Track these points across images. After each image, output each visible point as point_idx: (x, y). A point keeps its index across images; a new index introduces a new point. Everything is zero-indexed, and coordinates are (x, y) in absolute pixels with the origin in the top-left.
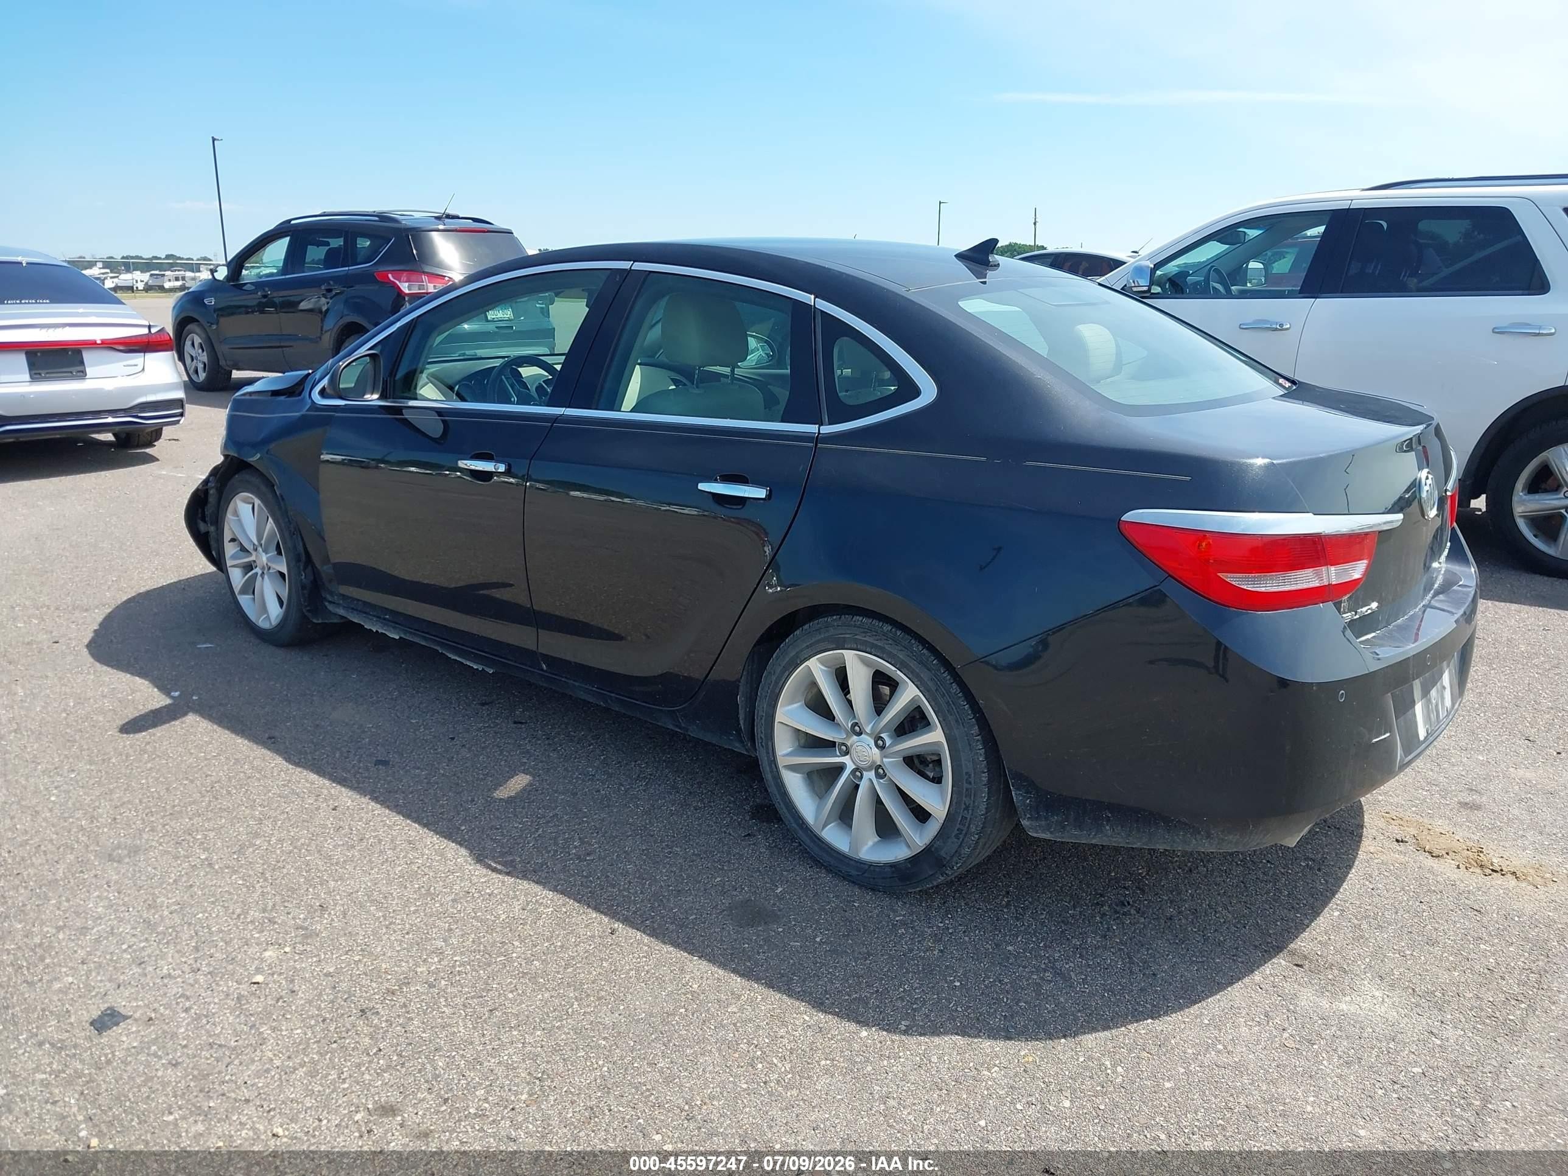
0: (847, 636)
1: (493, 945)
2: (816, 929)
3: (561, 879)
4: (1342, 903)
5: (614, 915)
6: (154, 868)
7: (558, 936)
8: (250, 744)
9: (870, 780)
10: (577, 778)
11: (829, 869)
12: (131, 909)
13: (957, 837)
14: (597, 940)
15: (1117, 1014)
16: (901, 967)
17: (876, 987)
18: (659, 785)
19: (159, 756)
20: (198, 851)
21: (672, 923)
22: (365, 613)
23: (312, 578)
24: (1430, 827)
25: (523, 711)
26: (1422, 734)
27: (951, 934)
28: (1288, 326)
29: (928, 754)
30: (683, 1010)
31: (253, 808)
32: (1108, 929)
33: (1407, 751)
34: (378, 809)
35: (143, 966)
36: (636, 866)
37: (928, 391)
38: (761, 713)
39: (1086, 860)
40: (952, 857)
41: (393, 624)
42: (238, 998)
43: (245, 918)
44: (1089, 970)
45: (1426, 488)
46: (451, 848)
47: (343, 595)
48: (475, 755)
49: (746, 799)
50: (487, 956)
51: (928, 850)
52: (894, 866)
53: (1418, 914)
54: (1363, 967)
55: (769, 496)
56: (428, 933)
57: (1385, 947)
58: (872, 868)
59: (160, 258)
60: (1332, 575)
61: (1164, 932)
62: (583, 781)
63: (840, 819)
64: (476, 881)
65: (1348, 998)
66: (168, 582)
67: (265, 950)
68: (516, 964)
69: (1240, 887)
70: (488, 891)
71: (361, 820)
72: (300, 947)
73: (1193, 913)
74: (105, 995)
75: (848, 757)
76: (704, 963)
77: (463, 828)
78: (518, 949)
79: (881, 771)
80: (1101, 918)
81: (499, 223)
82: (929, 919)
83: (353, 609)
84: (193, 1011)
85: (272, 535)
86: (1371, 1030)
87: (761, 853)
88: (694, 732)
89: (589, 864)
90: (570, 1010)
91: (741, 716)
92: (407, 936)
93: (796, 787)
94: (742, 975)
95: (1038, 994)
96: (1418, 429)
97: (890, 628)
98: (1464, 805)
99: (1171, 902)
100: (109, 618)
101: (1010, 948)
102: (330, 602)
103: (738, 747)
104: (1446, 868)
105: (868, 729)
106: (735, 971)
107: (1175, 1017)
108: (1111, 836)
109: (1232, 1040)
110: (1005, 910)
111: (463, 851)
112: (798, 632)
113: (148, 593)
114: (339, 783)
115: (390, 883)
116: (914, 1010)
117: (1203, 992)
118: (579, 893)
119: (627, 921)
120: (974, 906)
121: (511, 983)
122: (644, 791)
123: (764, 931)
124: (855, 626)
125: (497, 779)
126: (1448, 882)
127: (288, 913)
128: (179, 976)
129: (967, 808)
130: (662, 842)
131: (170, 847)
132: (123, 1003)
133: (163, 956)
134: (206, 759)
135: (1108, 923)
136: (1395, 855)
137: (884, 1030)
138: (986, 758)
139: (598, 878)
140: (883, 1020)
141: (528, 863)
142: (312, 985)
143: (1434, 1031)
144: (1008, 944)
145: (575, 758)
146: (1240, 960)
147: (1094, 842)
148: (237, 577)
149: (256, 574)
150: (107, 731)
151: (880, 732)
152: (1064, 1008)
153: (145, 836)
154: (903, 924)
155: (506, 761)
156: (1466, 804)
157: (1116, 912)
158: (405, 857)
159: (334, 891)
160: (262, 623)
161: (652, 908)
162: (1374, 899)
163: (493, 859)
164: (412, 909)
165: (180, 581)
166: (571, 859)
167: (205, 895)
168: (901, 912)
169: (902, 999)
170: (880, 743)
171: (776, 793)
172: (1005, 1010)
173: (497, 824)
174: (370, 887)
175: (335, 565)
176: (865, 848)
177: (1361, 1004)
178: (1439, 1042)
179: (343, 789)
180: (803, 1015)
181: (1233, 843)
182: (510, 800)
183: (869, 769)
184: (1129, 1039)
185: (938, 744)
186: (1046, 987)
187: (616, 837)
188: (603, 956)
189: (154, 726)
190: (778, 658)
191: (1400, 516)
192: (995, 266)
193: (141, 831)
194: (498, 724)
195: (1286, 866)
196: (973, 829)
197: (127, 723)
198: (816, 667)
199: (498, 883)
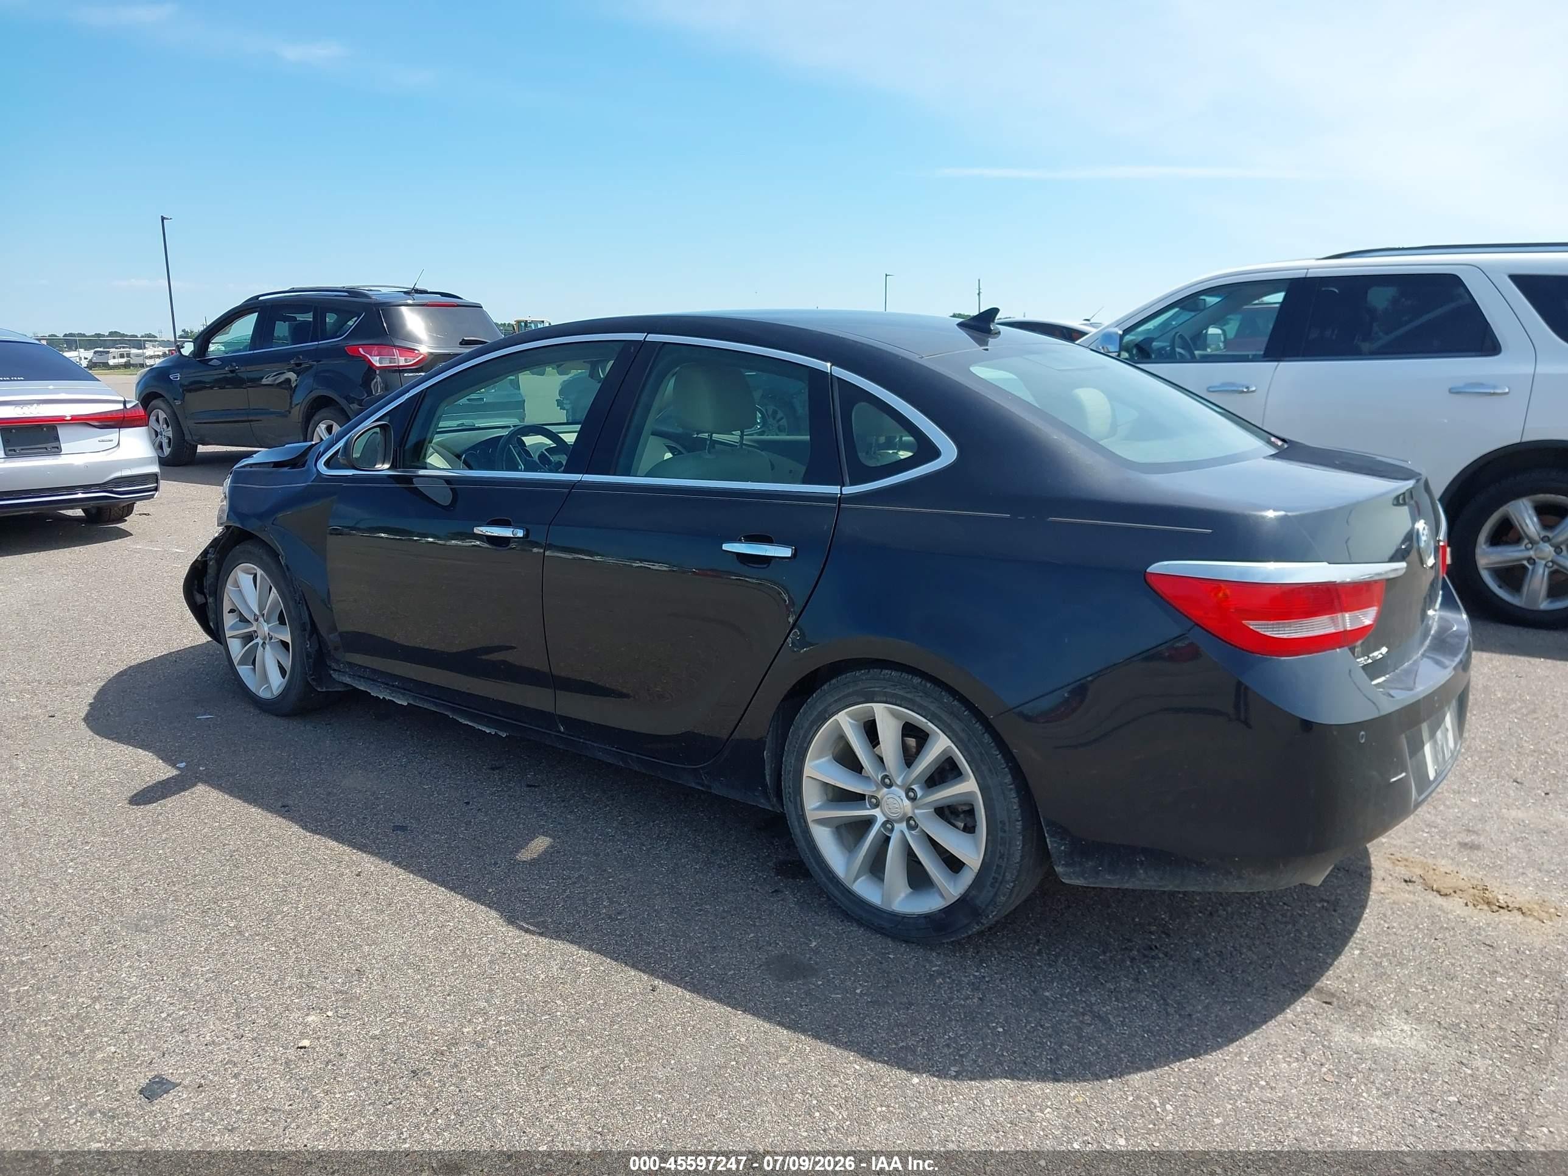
0: (876, 689)
1: (536, 1004)
2: (854, 981)
3: (595, 939)
4: (1361, 942)
5: (653, 973)
6: (184, 937)
7: (600, 993)
8: (265, 813)
9: (902, 832)
10: (597, 839)
11: (860, 923)
12: (165, 978)
13: (992, 886)
14: (639, 997)
15: (1159, 1054)
16: (943, 1016)
17: (922, 1035)
18: (681, 844)
19: (173, 827)
20: (225, 919)
21: (711, 979)
22: (373, 680)
23: (318, 646)
24: (1434, 867)
25: (535, 775)
26: (1432, 775)
27: (987, 982)
28: (1254, 389)
29: (961, 805)
30: (733, 1063)
31: (275, 875)
32: (1139, 972)
33: (1420, 792)
34: (402, 874)
35: (185, 1033)
36: (668, 924)
37: (949, 452)
38: (788, 768)
39: (1109, 907)
40: (987, 906)
41: (403, 691)
42: (286, 1062)
43: (283, 983)
44: (1126, 1012)
45: (1424, 538)
46: (481, 911)
47: (350, 663)
48: (493, 819)
49: (769, 856)
50: (531, 1015)
51: (963, 901)
52: (928, 917)
53: (1433, 951)
54: (1389, 1002)
55: (794, 555)
56: (469, 994)
57: (1407, 983)
58: (905, 920)
59: (104, 336)
60: (1348, 621)
61: (1193, 975)
62: (604, 841)
63: (871, 872)
64: (510, 942)
65: (1379, 1033)
66: (159, 655)
67: (307, 1015)
68: (561, 1022)
69: (1261, 929)
70: (524, 952)
71: (386, 885)
72: (342, 1011)
73: (1219, 956)
74: (151, 1063)
75: (878, 809)
76: (749, 1016)
77: (490, 890)
78: (561, 1008)
79: (912, 822)
80: (1131, 962)
81: (468, 297)
82: (965, 968)
83: (359, 676)
84: (242, 1077)
85: (275, 604)
86: (1404, 1062)
87: (790, 908)
88: (717, 790)
89: (621, 924)
90: (622, 1066)
91: (767, 772)
92: (448, 998)
93: (825, 840)
94: (788, 1028)
95: (1080, 1037)
96: (1410, 484)
97: (919, 680)
98: (1463, 845)
99: (1197, 945)
100: (102, 693)
101: (1047, 994)
102: (334, 670)
103: (763, 803)
104: (1455, 906)
105: (899, 781)
106: (780, 1024)
107: (1217, 1055)
108: (1143, 880)
109: (1274, 1076)
110: (1038, 958)
111: (494, 914)
112: (825, 687)
113: (139, 665)
114: (359, 849)
115: (424, 946)
116: (961, 1056)
117: (1239, 1030)
118: (614, 952)
119: (665, 978)
120: (1007, 955)
121: (559, 1041)
122: (666, 850)
123: (803, 985)
124: (884, 679)
125: (518, 842)
126: (1459, 920)
127: (326, 978)
128: (223, 1043)
129: (1002, 857)
130: (691, 899)
131: (196, 916)
132: (170, 1071)
133: (205, 1024)
134: (222, 829)
135: (1138, 967)
136: (1405, 895)
137: (935, 1076)
138: (1020, 806)
139: (632, 937)
140: (933, 1066)
141: (560, 923)
142: (359, 1048)
143: (1465, 1061)
144: (1044, 990)
145: (593, 819)
146: (1270, 999)
147: (1126, 886)
148: (236, 648)
149: (257, 644)
150: (116, 803)
151: (912, 784)
152: (1106, 1049)
153: (170, 906)
154: (940, 973)
155: (524, 824)
156: (1466, 844)
157: (1145, 956)
158: (436, 920)
159: (369, 955)
160: (263, 693)
161: (690, 965)
162: (1391, 938)
163: (525, 920)
164: (450, 971)
165: (171, 653)
166: (603, 919)
167: (238, 962)
168: (936, 962)
169: (948, 1046)
170: (911, 794)
171: (806, 848)
172: (1050, 1052)
173: (524, 885)
174: (404, 951)
175: (341, 635)
176: (899, 899)
177: (1392, 1038)
178: (1469, 1072)
179: (364, 855)
180: (854, 1065)
181: (1263, 883)
182: (533, 862)
183: (900, 821)
184: (1174, 1078)
185: (971, 794)
186: (1087, 1030)
187: (645, 896)
188: (646, 1012)
189: (164, 797)
190: (805, 713)
191: (1403, 565)
192: (996, 333)
193: (165, 901)
194: (511, 788)
195: (1302, 908)
196: (1008, 877)
197: (135, 795)
198: (845, 721)
199: (534, 944)
